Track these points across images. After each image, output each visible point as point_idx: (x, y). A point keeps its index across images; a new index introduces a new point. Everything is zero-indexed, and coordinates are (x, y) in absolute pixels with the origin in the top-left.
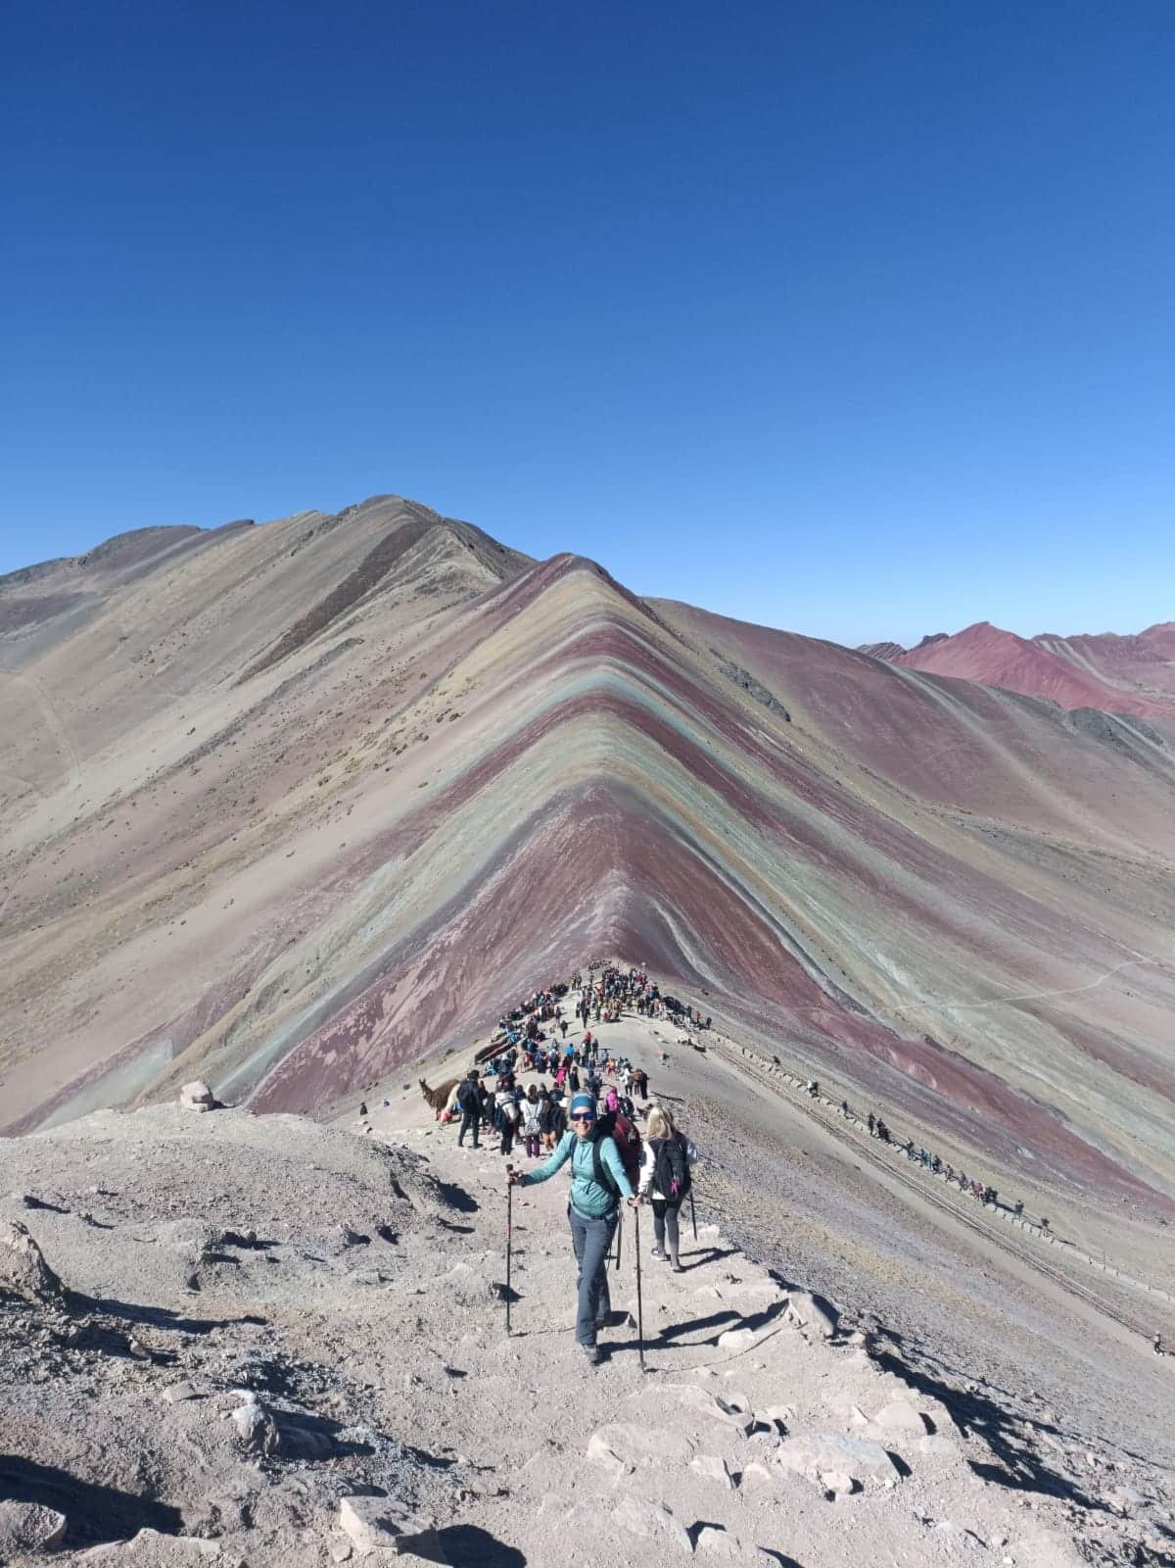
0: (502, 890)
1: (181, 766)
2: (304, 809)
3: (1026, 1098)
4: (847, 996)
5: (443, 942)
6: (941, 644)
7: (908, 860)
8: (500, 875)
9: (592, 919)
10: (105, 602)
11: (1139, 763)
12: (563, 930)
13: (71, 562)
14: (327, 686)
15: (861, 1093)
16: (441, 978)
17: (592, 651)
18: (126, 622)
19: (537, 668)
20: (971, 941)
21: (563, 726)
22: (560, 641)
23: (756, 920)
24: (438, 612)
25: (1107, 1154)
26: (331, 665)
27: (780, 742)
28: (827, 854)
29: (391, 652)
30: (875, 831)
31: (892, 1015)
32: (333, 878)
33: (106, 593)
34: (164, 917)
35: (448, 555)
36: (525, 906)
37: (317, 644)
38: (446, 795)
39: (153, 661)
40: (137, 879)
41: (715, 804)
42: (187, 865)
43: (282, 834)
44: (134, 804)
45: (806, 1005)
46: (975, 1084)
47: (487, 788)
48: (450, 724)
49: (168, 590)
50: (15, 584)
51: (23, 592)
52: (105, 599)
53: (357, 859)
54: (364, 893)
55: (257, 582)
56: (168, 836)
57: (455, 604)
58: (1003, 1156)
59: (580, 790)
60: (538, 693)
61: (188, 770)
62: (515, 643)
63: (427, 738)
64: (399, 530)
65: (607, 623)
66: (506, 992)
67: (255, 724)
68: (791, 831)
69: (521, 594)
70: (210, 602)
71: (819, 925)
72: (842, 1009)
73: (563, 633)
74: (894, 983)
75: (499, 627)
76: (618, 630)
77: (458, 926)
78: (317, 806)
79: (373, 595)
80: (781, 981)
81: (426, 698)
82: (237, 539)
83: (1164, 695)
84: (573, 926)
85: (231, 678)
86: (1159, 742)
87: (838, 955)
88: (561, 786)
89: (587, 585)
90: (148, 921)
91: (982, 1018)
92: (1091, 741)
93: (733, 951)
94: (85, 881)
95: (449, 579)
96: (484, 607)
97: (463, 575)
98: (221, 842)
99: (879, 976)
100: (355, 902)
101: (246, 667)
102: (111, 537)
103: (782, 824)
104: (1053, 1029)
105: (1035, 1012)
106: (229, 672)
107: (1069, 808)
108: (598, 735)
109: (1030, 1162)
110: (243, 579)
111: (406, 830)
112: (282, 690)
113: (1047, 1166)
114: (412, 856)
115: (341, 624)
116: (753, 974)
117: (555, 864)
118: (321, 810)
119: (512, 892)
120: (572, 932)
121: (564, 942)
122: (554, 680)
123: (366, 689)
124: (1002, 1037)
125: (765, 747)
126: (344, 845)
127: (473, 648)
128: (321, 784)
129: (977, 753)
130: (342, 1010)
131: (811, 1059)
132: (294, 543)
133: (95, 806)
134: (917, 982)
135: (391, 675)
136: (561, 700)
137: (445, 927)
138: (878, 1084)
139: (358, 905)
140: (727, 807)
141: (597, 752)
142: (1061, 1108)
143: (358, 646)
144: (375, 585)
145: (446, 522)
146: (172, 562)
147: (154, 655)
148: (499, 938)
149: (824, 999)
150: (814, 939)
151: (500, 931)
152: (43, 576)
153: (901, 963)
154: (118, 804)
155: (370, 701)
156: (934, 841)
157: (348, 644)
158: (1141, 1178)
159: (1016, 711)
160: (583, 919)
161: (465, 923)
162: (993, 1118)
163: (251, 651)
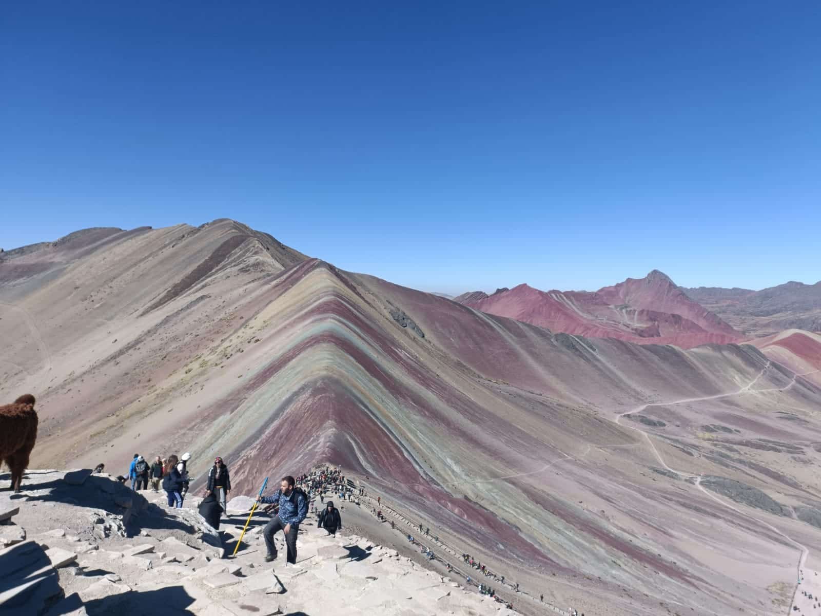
0: (277, 430)
1: (109, 360)
2: (178, 386)
3: (504, 522)
4: (432, 478)
5: (248, 456)
6: (504, 293)
7: (466, 413)
8: (276, 423)
9: (318, 444)
10: (66, 268)
11: (584, 359)
12: (305, 449)
13: (48, 245)
14: (191, 320)
15: (431, 521)
16: (246, 473)
17: (325, 311)
18: (78, 279)
19: (299, 318)
20: (489, 451)
21: (309, 349)
22: (311, 304)
23: (394, 444)
24: (249, 283)
25: (536, 546)
26: (192, 309)
27: (412, 356)
28: (428, 410)
29: (225, 304)
30: (453, 399)
31: (451, 486)
32: (193, 424)
33: (68, 262)
34: (101, 442)
35: (256, 253)
36: (288, 437)
37: (185, 296)
38: (252, 382)
39: (93, 301)
40: (84, 422)
41: (378, 388)
42: (113, 415)
43: (165, 399)
44: (83, 381)
45: (413, 483)
46: (483, 516)
47: (272, 379)
48: (255, 344)
49: (102, 262)
50: (16, 256)
51: (20, 260)
52: (67, 265)
53: (206, 414)
54: (209, 432)
55: (152, 261)
56: (102, 399)
57: (259, 279)
58: (490, 548)
59: (315, 382)
60: (298, 332)
61: (112, 363)
62: (288, 304)
63: (243, 351)
64: (231, 239)
65: (333, 297)
66: (277, 479)
67: (151, 338)
68: (413, 400)
69: (292, 277)
70: (127, 269)
71: (422, 445)
72: (429, 484)
73: (312, 301)
74: (453, 471)
75: (281, 295)
76: (338, 301)
77: (255, 447)
78: (185, 385)
79: (217, 271)
80: (402, 472)
81: (243, 330)
82: (142, 237)
83: (608, 321)
84: (310, 447)
85: (137, 312)
86: (594, 350)
87: (429, 459)
88: (306, 380)
89: (325, 276)
90: (92, 444)
91: (490, 487)
92: (564, 349)
93: (382, 459)
94: (55, 422)
95: (257, 265)
96: (274, 283)
97: (263, 263)
98: (132, 402)
99: (447, 469)
100: (204, 436)
101: (146, 307)
102: (71, 232)
103: (409, 396)
104: (520, 491)
105: (513, 483)
106: (136, 309)
107: (552, 381)
108: (326, 355)
109: (501, 550)
110: (146, 258)
111: (232, 400)
112: (166, 321)
113: (509, 552)
114: (233, 413)
115: (199, 286)
116: (390, 468)
117: (303, 417)
118: (187, 387)
119: (282, 431)
120: (309, 450)
121: (305, 455)
122: (306, 326)
123: (212, 323)
124: (497, 495)
125: (404, 358)
126: (199, 407)
127: (267, 304)
128: (186, 373)
129: (512, 354)
130: (197, 490)
131: (411, 507)
132: (173, 241)
133: (59, 381)
134: (463, 471)
135: (225, 316)
136: (309, 336)
137: (249, 448)
138: (440, 517)
139: (206, 438)
140: (384, 390)
141: (325, 363)
142: (519, 526)
143: (208, 299)
144: (217, 266)
145: (256, 234)
146: (107, 247)
147: (93, 298)
148: (275, 453)
149: (421, 480)
150: (419, 451)
151: (275, 449)
152: (31, 252)
153: (457, 462)
154: (74, 380)
155: (214, 329)
156: (480, 403)
157: (202, 298)
158: (549, 556)
159: (531, 334)
160: (314, 444)
161: (258, 447)
162: (489, 531)
163: (148, 299)
